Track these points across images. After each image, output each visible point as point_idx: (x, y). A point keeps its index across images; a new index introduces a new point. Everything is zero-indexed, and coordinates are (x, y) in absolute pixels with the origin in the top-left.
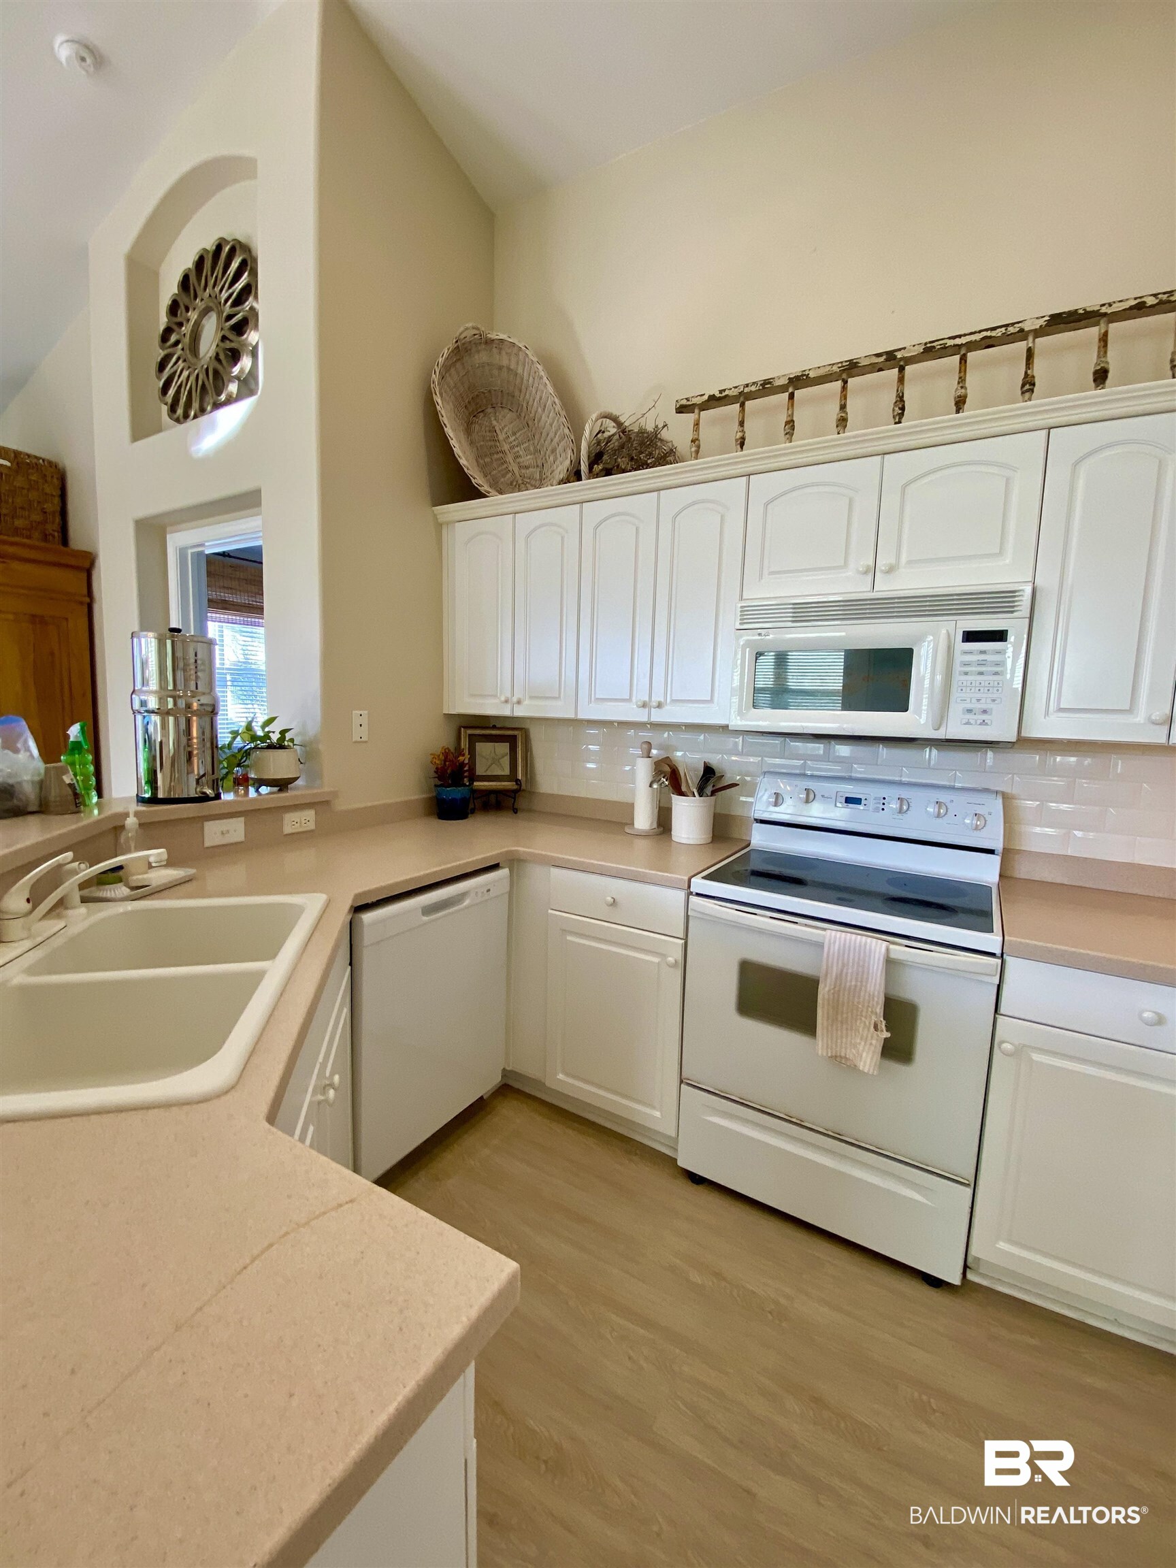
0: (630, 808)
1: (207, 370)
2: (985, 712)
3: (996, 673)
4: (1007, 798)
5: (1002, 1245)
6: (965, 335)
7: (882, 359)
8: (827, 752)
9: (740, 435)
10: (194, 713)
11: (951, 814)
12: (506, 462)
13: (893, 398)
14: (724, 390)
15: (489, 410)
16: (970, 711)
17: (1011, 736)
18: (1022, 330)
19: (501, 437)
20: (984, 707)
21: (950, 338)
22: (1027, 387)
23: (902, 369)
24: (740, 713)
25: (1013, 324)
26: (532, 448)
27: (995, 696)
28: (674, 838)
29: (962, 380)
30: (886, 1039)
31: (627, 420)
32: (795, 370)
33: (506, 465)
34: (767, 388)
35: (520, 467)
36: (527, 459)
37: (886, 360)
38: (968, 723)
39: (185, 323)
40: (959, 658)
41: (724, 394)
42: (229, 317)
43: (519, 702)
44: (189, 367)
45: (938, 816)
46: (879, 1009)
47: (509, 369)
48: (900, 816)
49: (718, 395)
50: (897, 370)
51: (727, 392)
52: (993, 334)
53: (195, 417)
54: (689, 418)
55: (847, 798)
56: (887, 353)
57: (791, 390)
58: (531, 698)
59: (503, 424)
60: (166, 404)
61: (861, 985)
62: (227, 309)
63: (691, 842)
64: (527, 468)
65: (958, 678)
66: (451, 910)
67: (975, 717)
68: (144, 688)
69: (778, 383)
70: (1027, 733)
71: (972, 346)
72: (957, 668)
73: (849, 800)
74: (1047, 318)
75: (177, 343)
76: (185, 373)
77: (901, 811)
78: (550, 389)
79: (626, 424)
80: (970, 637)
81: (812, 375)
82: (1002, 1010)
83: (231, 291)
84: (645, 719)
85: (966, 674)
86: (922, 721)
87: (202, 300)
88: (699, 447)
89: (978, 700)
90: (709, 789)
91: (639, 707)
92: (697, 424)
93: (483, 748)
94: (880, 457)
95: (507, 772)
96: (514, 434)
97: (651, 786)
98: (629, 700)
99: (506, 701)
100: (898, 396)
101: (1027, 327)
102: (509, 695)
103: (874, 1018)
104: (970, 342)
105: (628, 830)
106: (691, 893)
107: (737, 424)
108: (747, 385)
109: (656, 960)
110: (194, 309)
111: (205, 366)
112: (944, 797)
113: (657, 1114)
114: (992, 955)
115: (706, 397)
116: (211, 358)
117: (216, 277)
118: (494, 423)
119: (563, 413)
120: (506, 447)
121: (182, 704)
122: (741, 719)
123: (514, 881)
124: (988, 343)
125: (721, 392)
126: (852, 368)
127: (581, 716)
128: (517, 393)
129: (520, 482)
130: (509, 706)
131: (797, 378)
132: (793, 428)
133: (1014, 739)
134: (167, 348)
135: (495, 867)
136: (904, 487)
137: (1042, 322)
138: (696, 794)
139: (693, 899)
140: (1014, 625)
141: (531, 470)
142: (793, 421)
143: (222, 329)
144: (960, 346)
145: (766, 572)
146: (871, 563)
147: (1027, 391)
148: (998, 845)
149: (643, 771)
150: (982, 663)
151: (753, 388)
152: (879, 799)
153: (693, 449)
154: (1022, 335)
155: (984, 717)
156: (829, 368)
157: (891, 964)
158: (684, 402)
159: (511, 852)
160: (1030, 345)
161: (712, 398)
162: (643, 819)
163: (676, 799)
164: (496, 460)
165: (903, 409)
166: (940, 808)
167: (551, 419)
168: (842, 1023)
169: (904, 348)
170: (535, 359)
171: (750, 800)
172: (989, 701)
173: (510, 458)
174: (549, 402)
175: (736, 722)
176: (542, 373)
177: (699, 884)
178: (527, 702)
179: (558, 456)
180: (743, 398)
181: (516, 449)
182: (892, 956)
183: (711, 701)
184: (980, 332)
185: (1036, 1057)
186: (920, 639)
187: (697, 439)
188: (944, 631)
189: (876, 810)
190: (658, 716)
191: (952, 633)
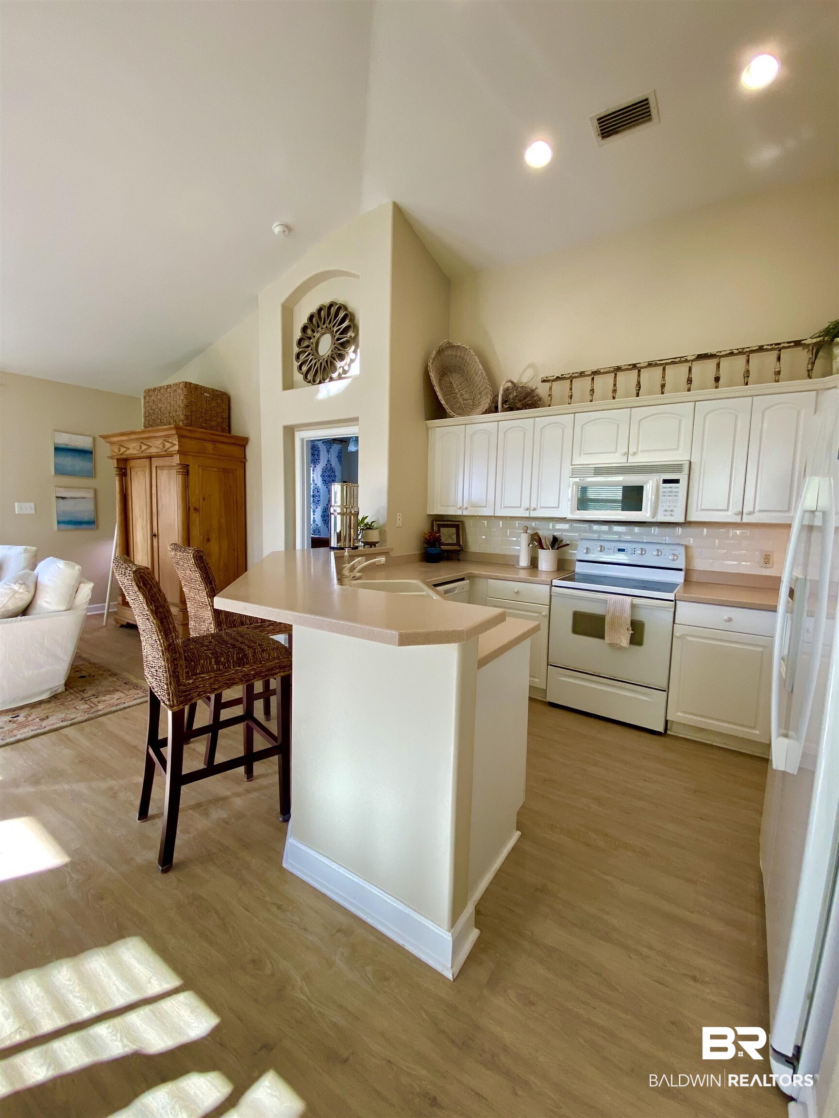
0: (518, 557)
1: (327, 361)
2: (672, 511)
3: (676, 496)
4: (687, 548)
5: (679, 714)
6: (664, 360)
7: (631, 367)
8: (610, 530)
9: (570, 394)
10: (352, 514)
11: (663, 554)
12: (457, 398)
13: (636, 383)
14: (563, 375)
15: (449, 374)
16: (666, 511)
17: (682, 520)
18: (686, 360)
19: (455, 386)
20: (671, 509)
21: (659, 360)
22: (689, 382)
23: (639, 371)
24: (572, 513)
25: (683, 357)
26: (469, 391)
27: (675, 505)
28: (539, 569)
29: (664, 377)
30: (632, 633)
31: (515, 381)
32: (595, 369)
33: (457, 399)
34: (582, 374)
35: (463, 400)
36: (466, 396)
37: (633, 367)
38: (665, 515)
39: (312, 338)
40: (661, 490)
41: (563, 376)
42: (338, 339)
43: (466, 509)
44: (316, 359)
45: (658, 555)
46: (629, 623)
47: (460, 357)
48: (642, 556)
49: (560, 377)
50: (637, 370)
51: (564, 376)
52: (676, 360)
53: (320, 383)
54: (548, 385)
55: (619, 549)
56: (633, 364)
57: (593, 376)
58: (472, 506)
59: (455, 380)
60: (302, 374)
61: (622, 615)
62: (337, 336)
63: (547, 570)
64: (466, 400)
65: (661, 498)
66: (450, 594)
67: (668, 513)
68: (336, 505)
69: (586, 373)
70: (690, 519)
71: (667, 364)
72: (661, 494)
73: (619, 550)
74: (696, 356)
75: (308, 347)
76: (313, 362)
77: (642, 554)
78: (481, 367)
79: (516, 382)
80: (666, 481)
81: (602, 371)
82: (676, 622)
83: (339, 327)
84: (528, 515)
85: (664, 496)
86: (648, 515)
87: (322, 328)
88: (551, 398)
89: (669, 506)
90: (556, 546)
91: (525, 510)
92: (551, 388)
93: (443, 530)
94: (629, 409)
95: (455, 542)
96: (460, 384)
97: (529, 546)
98: (520, 507)
99: (460, 508)
100: (638, 382)
101: (689, 358)
102: (461, 505)
103: (627, 626)
104: (667, 363)
105: (516, 567)
106: (552, 586)
107: (569, 389)
108: (573, 373)
109: (537, 615)
110: (318, 332)
111: (325, 360)
112: (659, 547)
113: (537, 680)
114: (672, 601)
115: (555, 377)
116: (328, 356)
117: (331, 319)
118: (451, 379)
119: (486, 378)
120: (457, 391)
121: (348, 511)
122: (572, 515)
123: (471, 585)
124: (673, 363)
125: (562, 375)
126: (618, 369)
127: (496, 515)
128: (463, 367)
129: (463, 407)
130: (461, 510)
131: (596, 372)
132: (593, 392)
133: (683, 522)
134: (302, 348)
135: (463, 579)
136: (640, 421)
137: (694, 357)
138: (550, 548)
139: (553, 588)
140: (683, 477)
141: (469, 401)
142: (593, 389)
143: (334, 344)
144: (663, 364)
145: (582, 454)
146: (627, 451)
147: (689, 383)
148: (683, 567)
149: (524, 539)
150: (671, 492)
151: (576, 375)
152: (632, 549)
153: (549, 399)
154: (687, 361)
155: (671, 513)
156: (609, 369)
157: (633, 606)
158: (545, 379)
159: (470, 573)
160: (690, 365)
161: (558, 377)
162: (524, 562)
163: (541, 551)
164: (452, 397)
165: (640, 387)
166: (658, 552)
167: (480, 378)
168: (615, 630)
169: (640, 363)
170: (474, 354)
171: (575, 552)
172: (673, 507)
173: (458, 396)
174: (480, 372)
175: (570, 516)
176: (477, 360)
177: (556, 582)
178: (470, 509)
179: (483, 396)
180: (571, 378)
181: (461, 391)
182: (634, 603)
183: (558, 507)
184: (670, 359)
185: (689, 638)
186: (647, 482)
187: (551, 395)
188: (655, 479)
189: (632, 554)
190: (534, 514)
191: (659, 480)
